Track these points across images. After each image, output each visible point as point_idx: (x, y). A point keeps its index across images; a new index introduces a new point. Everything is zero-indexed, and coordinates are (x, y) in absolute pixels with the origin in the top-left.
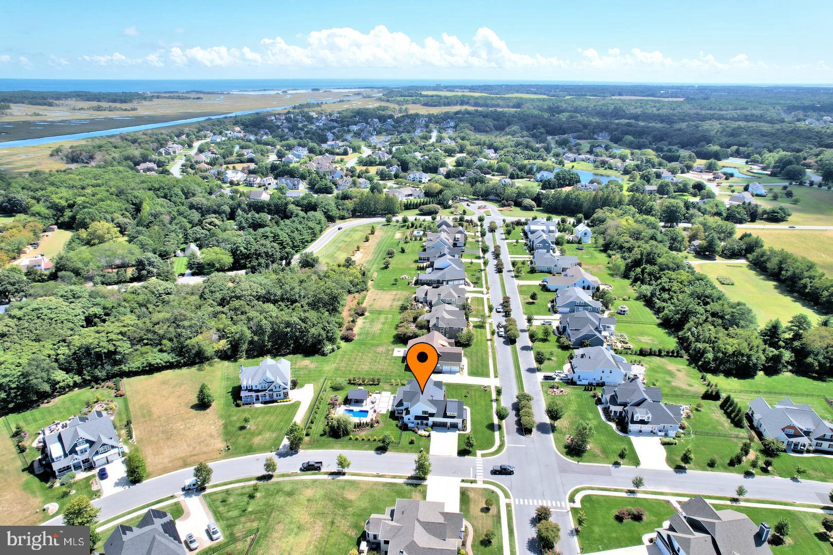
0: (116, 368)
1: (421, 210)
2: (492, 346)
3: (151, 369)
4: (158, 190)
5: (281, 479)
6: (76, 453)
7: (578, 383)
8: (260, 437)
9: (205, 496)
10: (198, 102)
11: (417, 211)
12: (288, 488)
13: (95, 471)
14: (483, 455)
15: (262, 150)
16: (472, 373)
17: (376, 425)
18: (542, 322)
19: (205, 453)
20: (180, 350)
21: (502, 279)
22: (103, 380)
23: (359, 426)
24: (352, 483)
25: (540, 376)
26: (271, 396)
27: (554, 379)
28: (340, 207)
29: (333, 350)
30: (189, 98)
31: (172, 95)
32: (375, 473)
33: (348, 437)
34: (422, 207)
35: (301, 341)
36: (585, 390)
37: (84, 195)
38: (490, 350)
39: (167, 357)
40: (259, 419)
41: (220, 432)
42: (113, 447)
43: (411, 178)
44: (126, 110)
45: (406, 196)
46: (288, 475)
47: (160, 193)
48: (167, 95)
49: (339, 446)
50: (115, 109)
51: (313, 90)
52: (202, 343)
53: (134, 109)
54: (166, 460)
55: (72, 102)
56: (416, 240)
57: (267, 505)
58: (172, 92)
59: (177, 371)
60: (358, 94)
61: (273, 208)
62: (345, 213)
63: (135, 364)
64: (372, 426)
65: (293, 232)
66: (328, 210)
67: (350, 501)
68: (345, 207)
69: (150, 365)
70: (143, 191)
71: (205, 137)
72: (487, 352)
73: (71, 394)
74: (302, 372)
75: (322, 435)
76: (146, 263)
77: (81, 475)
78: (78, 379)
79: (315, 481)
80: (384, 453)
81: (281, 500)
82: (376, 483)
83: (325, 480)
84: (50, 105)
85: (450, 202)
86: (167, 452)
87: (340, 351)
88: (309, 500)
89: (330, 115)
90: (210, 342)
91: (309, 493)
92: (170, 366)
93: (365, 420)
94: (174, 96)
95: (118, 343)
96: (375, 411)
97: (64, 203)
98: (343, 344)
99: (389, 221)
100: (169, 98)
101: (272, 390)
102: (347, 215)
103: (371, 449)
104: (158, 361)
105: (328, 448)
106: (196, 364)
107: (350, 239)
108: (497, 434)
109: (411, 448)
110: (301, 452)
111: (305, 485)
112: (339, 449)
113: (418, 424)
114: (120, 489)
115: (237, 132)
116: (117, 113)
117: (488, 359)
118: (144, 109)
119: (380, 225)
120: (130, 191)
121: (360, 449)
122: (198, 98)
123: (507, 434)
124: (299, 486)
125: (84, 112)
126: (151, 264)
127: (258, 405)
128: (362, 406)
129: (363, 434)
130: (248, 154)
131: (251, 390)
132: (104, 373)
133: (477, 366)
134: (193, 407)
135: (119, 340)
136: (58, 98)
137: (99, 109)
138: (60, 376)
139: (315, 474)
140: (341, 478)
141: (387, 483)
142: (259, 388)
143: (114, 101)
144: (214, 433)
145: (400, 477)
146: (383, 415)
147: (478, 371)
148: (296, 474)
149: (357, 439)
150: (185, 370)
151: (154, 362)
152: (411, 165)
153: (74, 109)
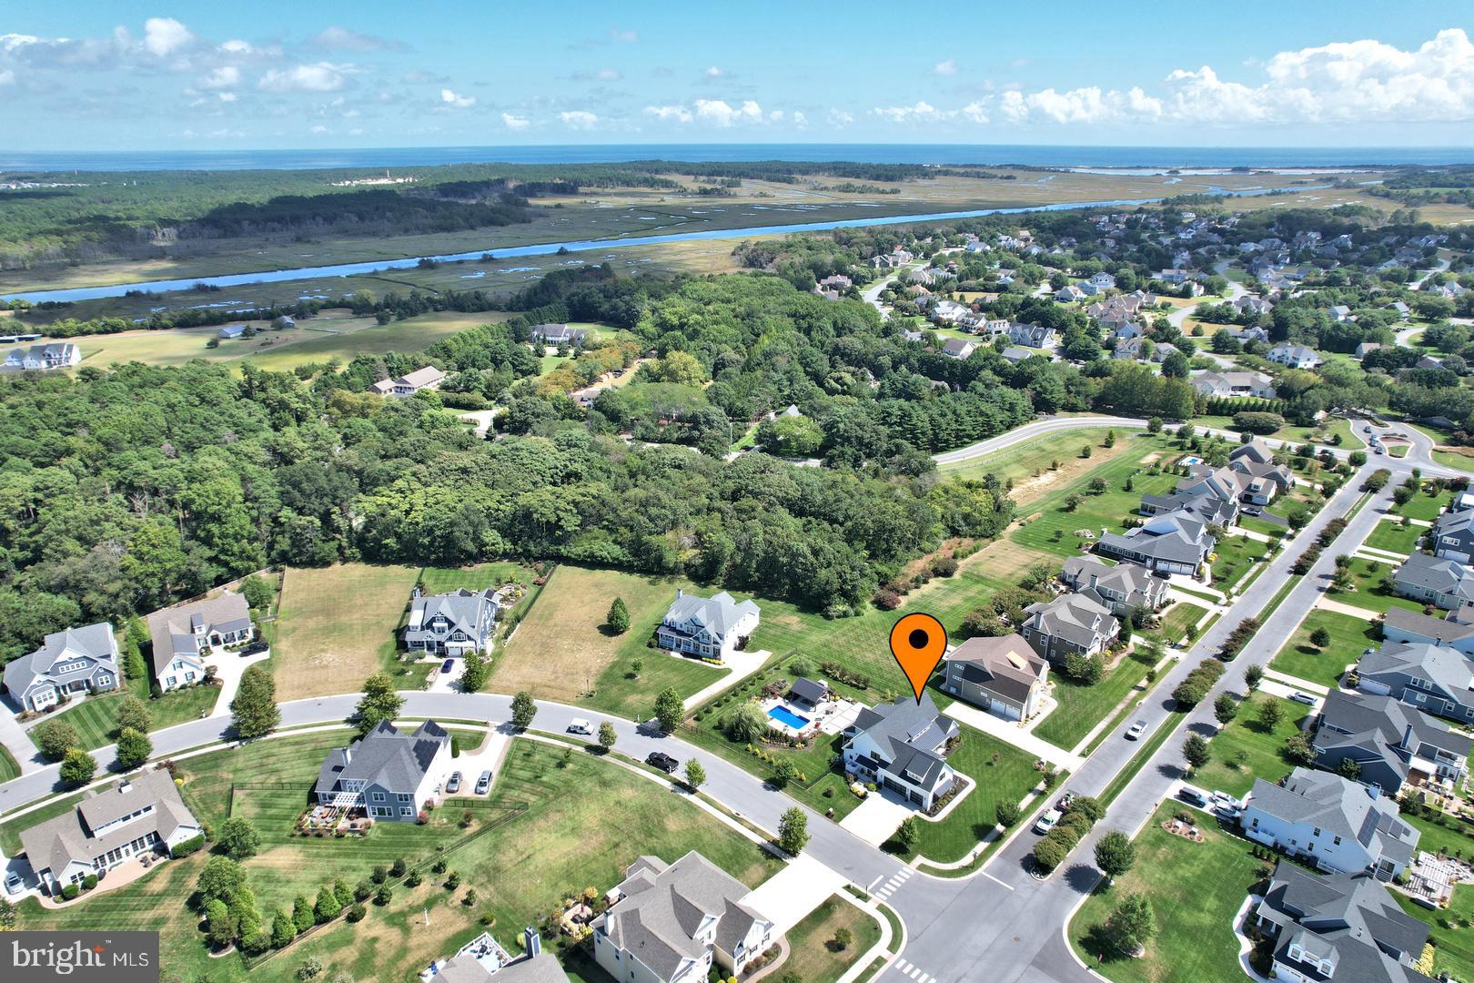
0: (553, 548)
1: (1237, 420)
2: (1135, 700)
3: (593, 563)
4: (803, 318)
5: (613, 760)
6: (433, 629)
7: (1249, 833)
8: (639, 696)
9: (516, 739)
10: (1006, 183)
11: (1230, 422)
12: (608, 776)
13: (443, 661)
14: (922, 867)
15: (1031, 274)
16: (1043, 732)
17: (799, 745)
18: (1293, 692)
19: (562, 689)
20: (638, 548)
21: (1289, 588)
22: (536, 559)
23: (774, 736)
24: (691, 807)
25: (1176, 786)
26: (697, 648)
27: (1201, 804)
28: (1071, 388)
29: (845, 615)
30: (995, 177)
31: (969, 170)
32: (734, 812)
33: (744, 746)
34: (1244, 415)
35: (801, 584)
36: (1254, 853)
37: (702, 314)
38: (1120, 707)
39: (617, 551)
40: (660, 673)
41: (602, 671)
42: (470, 638)
43: (1275, 357)
44: (883, 192)
45: (1234, 388)
46: (625, 759)
47: (804, 324)
48: (962, 170)
49: (724, 751)
50: (870, 190)
51: (1234, 169)
52: (666, 546)
53: (895, 191)
54: (517, 679)
55: (822, 179)
56: (1175, 473)
57: (567, 783)
58: (975, 166)
59: (626, 576)
60: (1329, 179)
61: (958, 372)
62: (1080, 402)
63: (576, 550)
64: (792, 745)
65: (943, 415)
66: (1045, 390)
67: (664, 830)
68: (1082, 389)
69: (592, 555)
70: (779, 317)
71: (963, 242)
72: (1112, 706)
73: (497, 565)
74: (772, 632)
75: (715, 728)
76: (702, 420)
77: (430, 658)
78: (509, 546)
79: (649, 782)
80: (775, 789)
81: (588, 785)
82: (721, 825)
83: (662, 788)
84: (790, 182)
85: (1320, 415)
86: (526, 670)
87: (856, 621)
88: (618, 803)
89: (1221, 220)
90: (680, 547)
91: (627, 794)
92: (617, 565)
93: (793, 732)
94: (975, 171)
95: (562, 514)
96: (817, 726)
97: (675, 321)
98: (869, 610)
99: (1154, 429)
100: (962, 175)
101: (697, 638)
102: (1081, 404)
103: (760, 777)
104: (605, 553)
105: (707, 749)
106: (653, 573)
107: (1056, 448)
108: (981, 846)
109: (820, 802)
110: (671, 737)
111: (634, 781)
112: (720, 756)
113: (862, 771)
114: (450, 691)
115: (1022, 238)
116: (868, 195)
117: (1100, 719)
118: (908, 193)
119: (1134, 434)
120: (762, 314)
121: (748, 769)
122: (1009, 178)
123: (1001, 855)
124: (624, 780)
125: (825, 191)
126: (709, 423)
127: (676, 655)
128: (807, 710)
129: (771, 751)
130: (1005, 277)
131: (673, 629)
132: (539, 549)
133: (1066, 723)
134: (600, 628)
135: (566, 511)
136: (806, 172)
137: (847, 189)
138: (491, 536)
139: (658, 774)
140: (686, 795)
141: (736, 833)
142: (684, 629)
143: (877, 178)
144: (594, 671)
145: (762, 834)
146: (826, 736)
147: (1056, 732)
148: (636, 763)
149: (755, 754)
150: (635, 578)
151: (599, 553)
152: (1293, 329)
153: (815, 189)
